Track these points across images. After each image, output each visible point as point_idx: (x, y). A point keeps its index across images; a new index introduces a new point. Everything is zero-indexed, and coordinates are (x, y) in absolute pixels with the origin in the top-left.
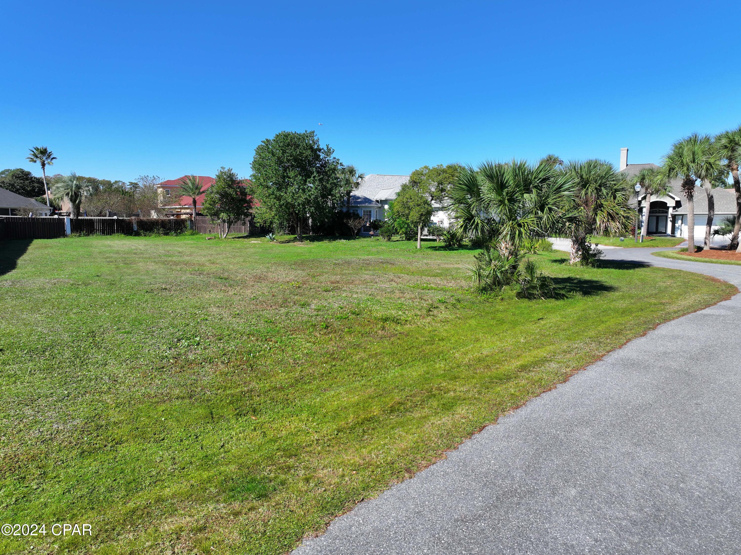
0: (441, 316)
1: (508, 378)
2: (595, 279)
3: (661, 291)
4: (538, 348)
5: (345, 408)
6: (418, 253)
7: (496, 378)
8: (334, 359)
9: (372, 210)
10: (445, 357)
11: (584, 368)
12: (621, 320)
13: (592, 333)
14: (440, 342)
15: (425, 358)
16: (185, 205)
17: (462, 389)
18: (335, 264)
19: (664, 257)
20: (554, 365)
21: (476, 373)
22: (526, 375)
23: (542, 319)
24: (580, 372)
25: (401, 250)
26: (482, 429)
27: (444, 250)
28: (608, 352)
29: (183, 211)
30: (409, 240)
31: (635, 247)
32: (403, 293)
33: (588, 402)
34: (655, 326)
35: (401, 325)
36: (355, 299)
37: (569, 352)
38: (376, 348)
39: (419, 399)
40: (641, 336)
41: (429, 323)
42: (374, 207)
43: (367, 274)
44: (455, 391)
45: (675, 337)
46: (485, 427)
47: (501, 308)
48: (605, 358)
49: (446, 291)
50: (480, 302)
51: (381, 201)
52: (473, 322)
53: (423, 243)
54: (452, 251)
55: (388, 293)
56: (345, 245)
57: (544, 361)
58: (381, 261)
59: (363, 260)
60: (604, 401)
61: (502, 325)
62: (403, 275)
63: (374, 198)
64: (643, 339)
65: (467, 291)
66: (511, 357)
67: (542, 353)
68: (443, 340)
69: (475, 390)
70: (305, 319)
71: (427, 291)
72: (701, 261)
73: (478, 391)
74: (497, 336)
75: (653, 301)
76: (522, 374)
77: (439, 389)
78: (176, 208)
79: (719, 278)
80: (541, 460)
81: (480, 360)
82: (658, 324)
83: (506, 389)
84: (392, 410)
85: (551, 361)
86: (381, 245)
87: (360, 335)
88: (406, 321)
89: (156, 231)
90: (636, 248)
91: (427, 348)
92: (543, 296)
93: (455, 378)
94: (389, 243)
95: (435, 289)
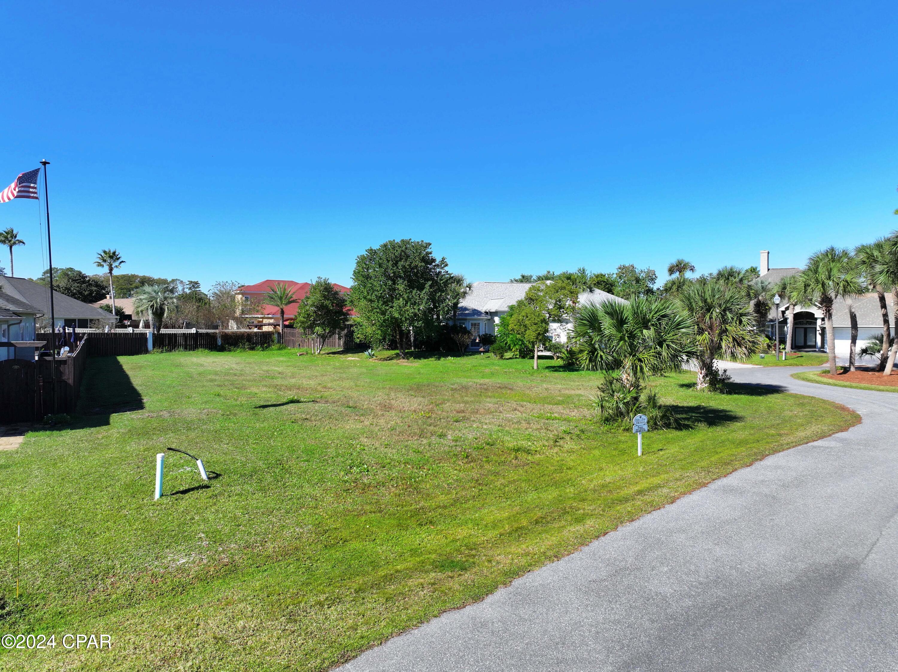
0: (566, 447)
1: (626, 500)
2: (721, 408)
3: (785, 421)
4: (653, 476)
5: (500, 520)
6: (535, 375)
7: (617, 500)
8: (480, 484)
9: (481, 322)
10: (574, 483)
11: (690, 493)
12: (734, 451)
13: (704, 464)
14: (568, 471)
15: (556, 484)
16: (268, 315)
17: (589, 508)
18: (452, 390)
19: (803, 379)
20: (665, 490)
21: (601, 496)
22: (641, 498)
23: (661, 450)
24: (686, 496)
25: (517, 370)
26: (605, 534)
27: (564, 371)
28: (714, 480)
29: (265, 321)
30: (523, 357)
31: (776, 366)
32: (529, 423)
33: (687, 517)
34: (763, 457)
35: (532, 455)
36: (486, 430)
37: (681, 480)
38: (513, 475)
39: (556, 514)
40: (748, 466)
41: (556, 453)
42: (483, 319)
43: (490, 403)
44: (584, 509)
45: (777, 467)
46: (607, 533)
47: (623, 438)
48: (709, 485)
49: (569, 421)
50: (603, 432)
51: (490, 312)
52: (597, 452)
53: (539, 361)
54: (571, 373)
55: (515, 423)
56: (454, 363)
57: (658, 486)
58: (498, 385)
59: (480, 385)
60: (700, 517)
61: (624, 455)
62: (525, 403)
63: (483, 309)
64: (748, 469)
65: (590, 421)
66: (630, 484)
67: (656, 480)
68: (570, 469)
69: (600, 509)
70: (447, 449)
71: (551, 421)
72: (841, 386)
73: (602, 510)
74: (618, 466)
75: (772, 432)
76: (639, 497)
77: (571, 508)
78: (258, 318)
79: (849, 407)
80: (647, 552)
81: (603, 486)
82: (768, 455)
83: (625, 508)
84: (537, 522)
85: (663, 487)
86: (493, 364)
87: (497, 464)
88: (536, 451)
89: (241, 346)
90: (777, 368)
91: (557, 476)
92: (664, 427)
93: (583, 500)
94: (501, 362)
95: (559, 419)
